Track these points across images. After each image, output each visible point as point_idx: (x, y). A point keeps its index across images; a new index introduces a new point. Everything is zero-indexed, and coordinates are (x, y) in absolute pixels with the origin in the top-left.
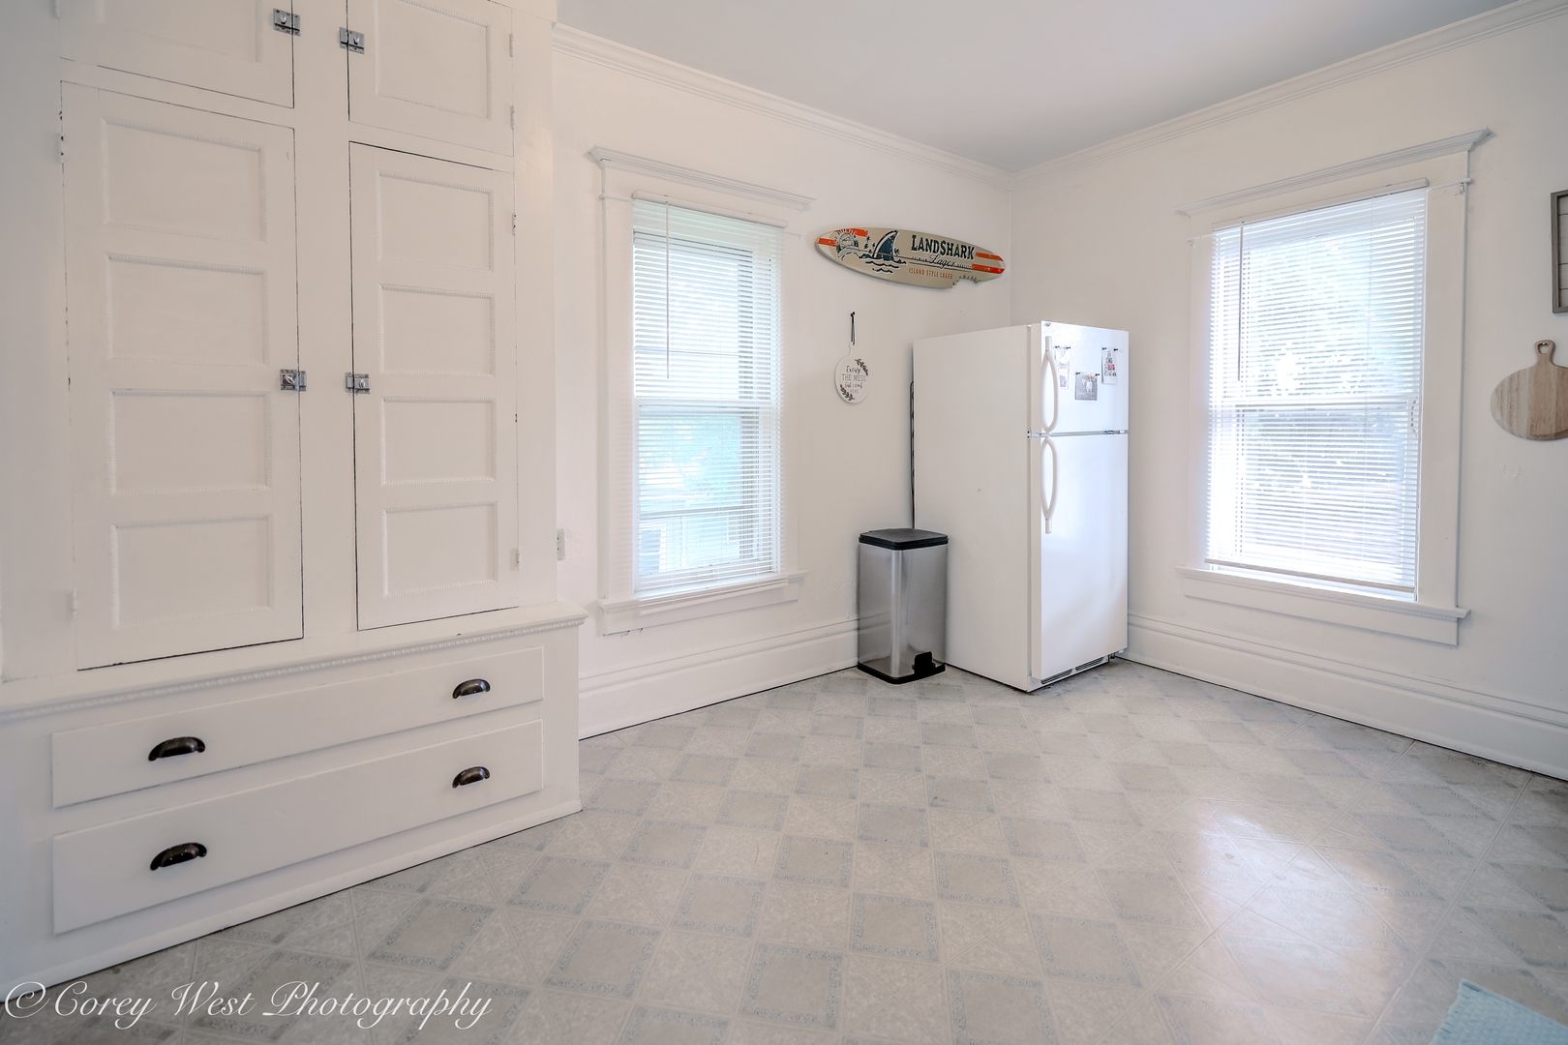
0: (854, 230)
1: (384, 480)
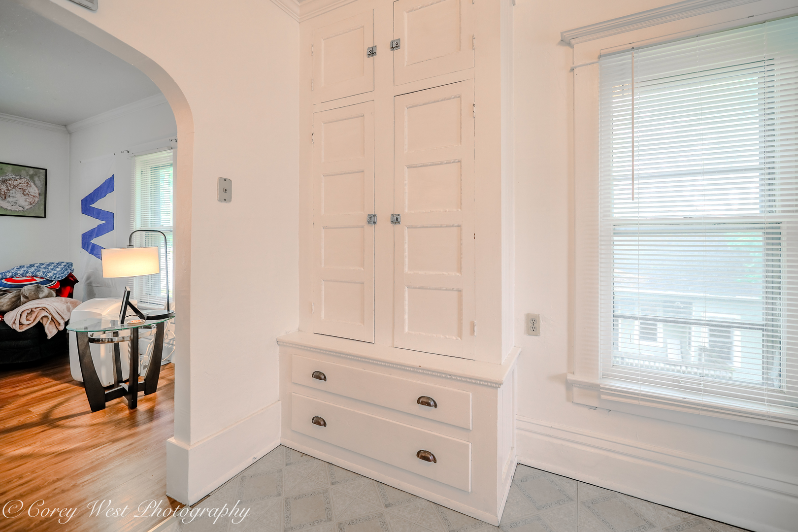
1: (406, 270)
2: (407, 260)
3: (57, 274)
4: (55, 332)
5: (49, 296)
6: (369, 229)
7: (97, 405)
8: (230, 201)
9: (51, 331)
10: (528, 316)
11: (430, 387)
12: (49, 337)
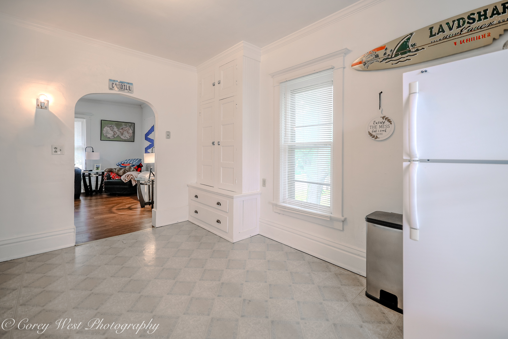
0: (374, 50)
1: (221, 161)
2: (222, 158)
3: (136, 163)
4: (135, 184)
5: (133, 171)
6: (213, 146)
7: (143, 206)
8: (170, 138)
9: (134, 184)
10: (263, 179)
11: (220, 199)
12: (133, 186)
